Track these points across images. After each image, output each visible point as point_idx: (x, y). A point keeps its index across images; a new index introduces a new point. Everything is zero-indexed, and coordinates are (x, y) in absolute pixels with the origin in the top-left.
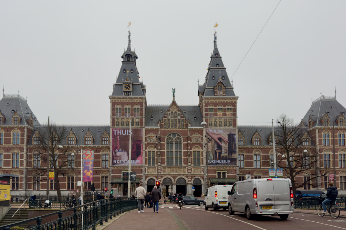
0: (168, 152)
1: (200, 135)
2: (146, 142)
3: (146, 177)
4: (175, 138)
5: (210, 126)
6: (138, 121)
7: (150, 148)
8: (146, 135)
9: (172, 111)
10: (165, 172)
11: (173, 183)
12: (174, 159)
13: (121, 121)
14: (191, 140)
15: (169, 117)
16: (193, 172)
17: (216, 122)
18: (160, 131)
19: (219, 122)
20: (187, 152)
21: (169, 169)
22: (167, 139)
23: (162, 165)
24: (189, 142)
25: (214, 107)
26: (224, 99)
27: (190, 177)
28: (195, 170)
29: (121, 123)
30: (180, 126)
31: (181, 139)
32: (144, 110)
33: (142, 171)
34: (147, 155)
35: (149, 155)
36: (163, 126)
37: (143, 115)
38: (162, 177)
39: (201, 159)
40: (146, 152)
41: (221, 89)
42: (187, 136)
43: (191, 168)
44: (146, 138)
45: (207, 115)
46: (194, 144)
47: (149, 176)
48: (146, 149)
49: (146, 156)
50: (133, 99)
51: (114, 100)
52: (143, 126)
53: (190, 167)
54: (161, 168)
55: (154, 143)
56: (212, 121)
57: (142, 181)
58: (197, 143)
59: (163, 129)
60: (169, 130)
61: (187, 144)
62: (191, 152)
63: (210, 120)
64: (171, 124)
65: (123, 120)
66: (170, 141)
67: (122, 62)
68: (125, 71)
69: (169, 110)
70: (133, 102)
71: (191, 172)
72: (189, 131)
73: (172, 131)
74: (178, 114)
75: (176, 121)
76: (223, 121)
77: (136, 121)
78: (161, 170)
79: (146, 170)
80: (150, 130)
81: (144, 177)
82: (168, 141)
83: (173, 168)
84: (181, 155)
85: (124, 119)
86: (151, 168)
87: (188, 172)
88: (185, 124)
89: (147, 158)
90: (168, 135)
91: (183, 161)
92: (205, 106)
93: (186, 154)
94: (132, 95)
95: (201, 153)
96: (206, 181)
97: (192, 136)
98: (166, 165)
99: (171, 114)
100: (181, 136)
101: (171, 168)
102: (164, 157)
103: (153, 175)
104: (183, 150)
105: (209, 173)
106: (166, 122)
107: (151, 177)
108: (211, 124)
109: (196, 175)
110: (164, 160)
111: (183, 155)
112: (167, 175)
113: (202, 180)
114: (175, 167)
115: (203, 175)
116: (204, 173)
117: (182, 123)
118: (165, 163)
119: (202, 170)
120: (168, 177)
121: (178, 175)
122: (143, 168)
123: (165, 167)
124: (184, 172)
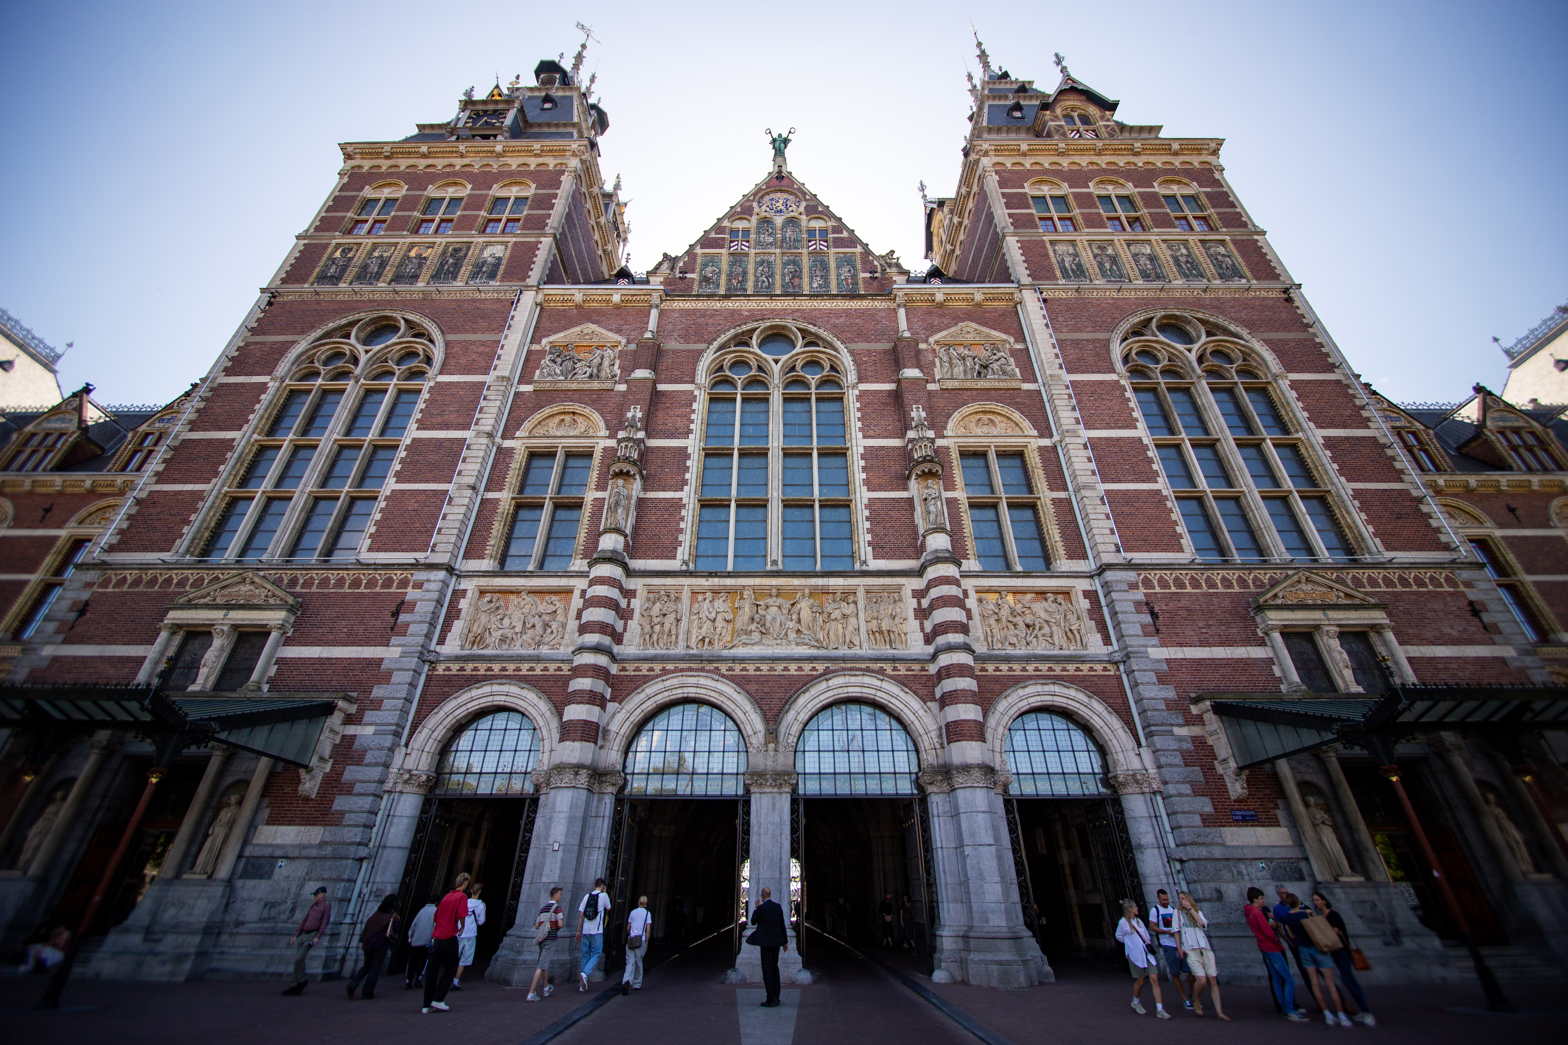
2: (523, 378)
3: (437, 694)
4: (784, 358)
5: (1066, 275)
7: (554, 422)
8: (535, 339)
9: (764, 214)
10: (671, 638)
13: (369, 257)
14: (923, 368)
15: (739, 247)
17: (1114, 259)
18: (662, 310)
20: (903, 454)
22: (718, 363)
23: (641, 564)
24: (912, 373)
25: (1065, 191)
28: (1005, 612)
30: (825, 284)
31: (835, 362)
32: (561, 204)
33: (403, 617)
34: (511, 479)
35: (532, 481)
37: (543, 227)
39: (1049, 511)
40: (502, 453)
41: (1087, 123)
42: (884, 344)
43: (962, 590)
44: (531, 355)
45: (1023, 222)
46: (958, 395)
47: (475, 680)
49: (493, 482)
51: (367, 164)
52: (524, 279)
53: (953, 571)
54: (628, 592)
55: (596, 385)
57: (365, 731)
58: (982, 384)
59: (687, 306)
60: (738, 310)
62: (941, 454)
63: (1061, 248)
64: (751, 277)
65: (385, 255)
66: (740, 378)
69: (747, 212)
70: (495, 168)
72: (902, 312)
73: (757, 316)
74: (811, 230)
75: (793, 261)
78: (619, 611)
79: (452, 613)
80: (578, 307)
81: (403, 687)
82: (719, 380)
83: (763, 593)
84: (847, 481)
85: (396, 244)
86: (517, 592)
87: (929, 637)
88: (864, 276)
89: (504, 506)
90: (723, 339)
91: (863, 528)
92: (1002, 185)
93: (894, 469)
95: (1034, 460)
96: (1177, 731)
97: (931, 340)
98: (685, 563)
99: (758, 228)
100: (838, 344)
101: (742, 594)
102: (677, 495)
103: (525, 667)
104: (864, 437)
105: (1181, 645)
106: (720, 269)
107: (496, 688)
108: (1072, 270)
109: (1030, 668)
110: (666, 516)
111: (864, 476)
112: (682, 670)
113: (1116, 723)
114: (778, 588)
115: (1116, 663)
116: (1120, 637)
117: (839, 275)
118: (680, 550)
119: (1085, 616)
120: (694, 690)
121: (814, 669)
122: (426, 586)
123: (669, 581)
124: (881, 632)
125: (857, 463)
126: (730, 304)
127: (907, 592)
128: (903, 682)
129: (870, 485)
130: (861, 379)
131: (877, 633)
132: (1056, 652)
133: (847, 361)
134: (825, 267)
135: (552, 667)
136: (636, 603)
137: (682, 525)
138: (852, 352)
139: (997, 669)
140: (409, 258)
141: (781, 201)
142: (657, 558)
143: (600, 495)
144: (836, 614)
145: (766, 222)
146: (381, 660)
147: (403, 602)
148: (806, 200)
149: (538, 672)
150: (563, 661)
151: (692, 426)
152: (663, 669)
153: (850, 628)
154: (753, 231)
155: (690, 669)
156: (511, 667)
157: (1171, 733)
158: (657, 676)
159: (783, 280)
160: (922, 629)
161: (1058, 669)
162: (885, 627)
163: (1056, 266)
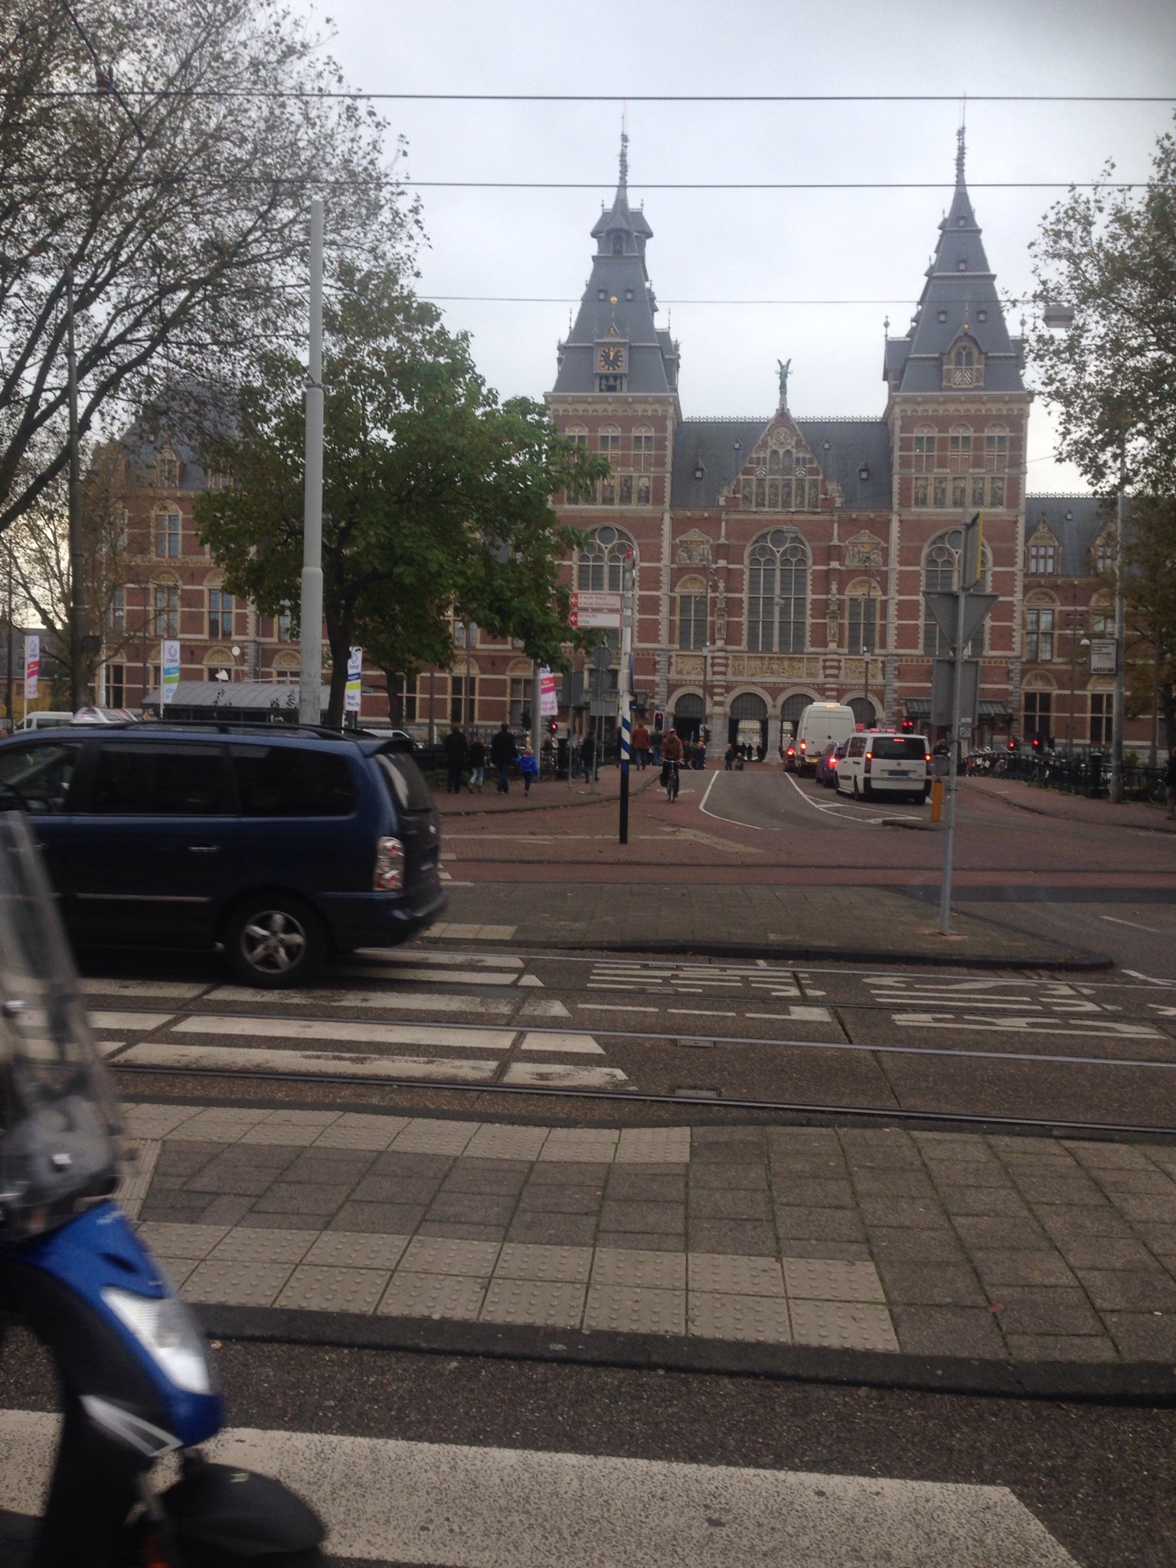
0: (753, 602)
1: (877, 540)
2: (673, 562)
3: (672, 688)
4: (782, 549)
5: (917, 504)
6: (647, 484)
7: (688, 583)
8: (673, 538)
9: (775, 448)
10: (741, 673)
11: (770, 710)
12: (776, 626)
13: (587, 485)
14: (841, 560)
15: (760, 471)
16: (847, 674)
17: (944, 491)
18: (727, 521)
19: (955, 488)
20: (826, 602)
21: (758, 662)
22: (753, 553)
23: (730, 648)
24: (835, 564)
25: (935, 433)
26: (979, 400)
27: (834, 693)
28: (853, 667)
30: (802, 503)
31: (803, 551)
32: (669, 444)
33: (657, 667)
34: (678, 611)
35: (684, 610)
36: (737, 506)
37: (663, 465)
38: (728, 688)
39: (878, 629)
40: (672, 600)
41: (969, 362)
42: (826, 544)
43: (839, 661)
44: (674, 549)
45: (905, 463)
46: (852, 573)
47: (682, 686)
48: (672, 590)
49: (672, 612)
50: (630, 404)
52: (662, 503)
53: (835, 657)
54: (727, 658)
55: (704, 566)
56: (925, 488)
57: (657, 702)
58: (865, 568)
59: (738, 517)
60: (759, 521)
61: (827, 571)
62: (841, 603)
63: (921, 482)
64: (767, 498)
65: (594, 483)
66: (762, 560)
67: (594, 258)
68: (602, 296)
69: (765, 445)
70: (630, 414)
71: (836, 676)
72: (836, 526)
73: (769, 523)
74: (798, 459)
75: (787, 485)
76: (969, 487)
77: (641, 484)
78: (726, 665)
79: (670, 664)
80: (689, 518)
81: (662, 689)
82: (754, 561)
83: (771, 658)
84: (804, 613)
86: (688, 655)
87: (826, 677)
89: (678, 622)
90: (754, 538)
91: (808, 634)
92: (903, 430)
93: (821, 608)
94: (629, 391)
95: (878, 606)
96: (894, 707)
97: (846, 543)
98: (745, 647)
99: (771, 458)
100: (806, 542)
101: (764, 659)
102: (740, 619)
103: (697, 682)
104: (812, 594)
105: (904, 681)
106: (752, 489)
107: (689, 689)
108: (921, 499)
110: (737, 628)
111: (811, 612)
112: (746, 685)
113: (879, 704)
114: (777, 657)
115: (884, 686)
116: (888, 678)
117: (810, 495)
118: (743, 643)
119: (879, 670)
120: (750, 691)
121: (788, 685)
122: (661, 656)
123: (740, 655)
124: (810, 674)
125: (809, 606)
126: (757, 517)
127: (820, 661)
128: (815, 691)
129: (813, 617)
133: (809, 552)
134: (803, 487)
135: (706, 683)
136: (729, 663)
137: (743, 631)
138: (811, 546)
139: (846, 687)
140: (605, 486)
141: (783, 435)
142: (734, 646)
143: (712, 619)
144: (797, 667)
145: (775, 452)
146: (654, 680)
147: (655, 661)
149: (702, 684)
150: (709, 681)
151: (744, 586)
152: (739, 685)
153: (800, 673)
154: (768, 460)
155: (749, 684)
156: (693, 682)
159: (783, 498)
160: (824, 674)
161: (866, 687)
163: (913, 497)
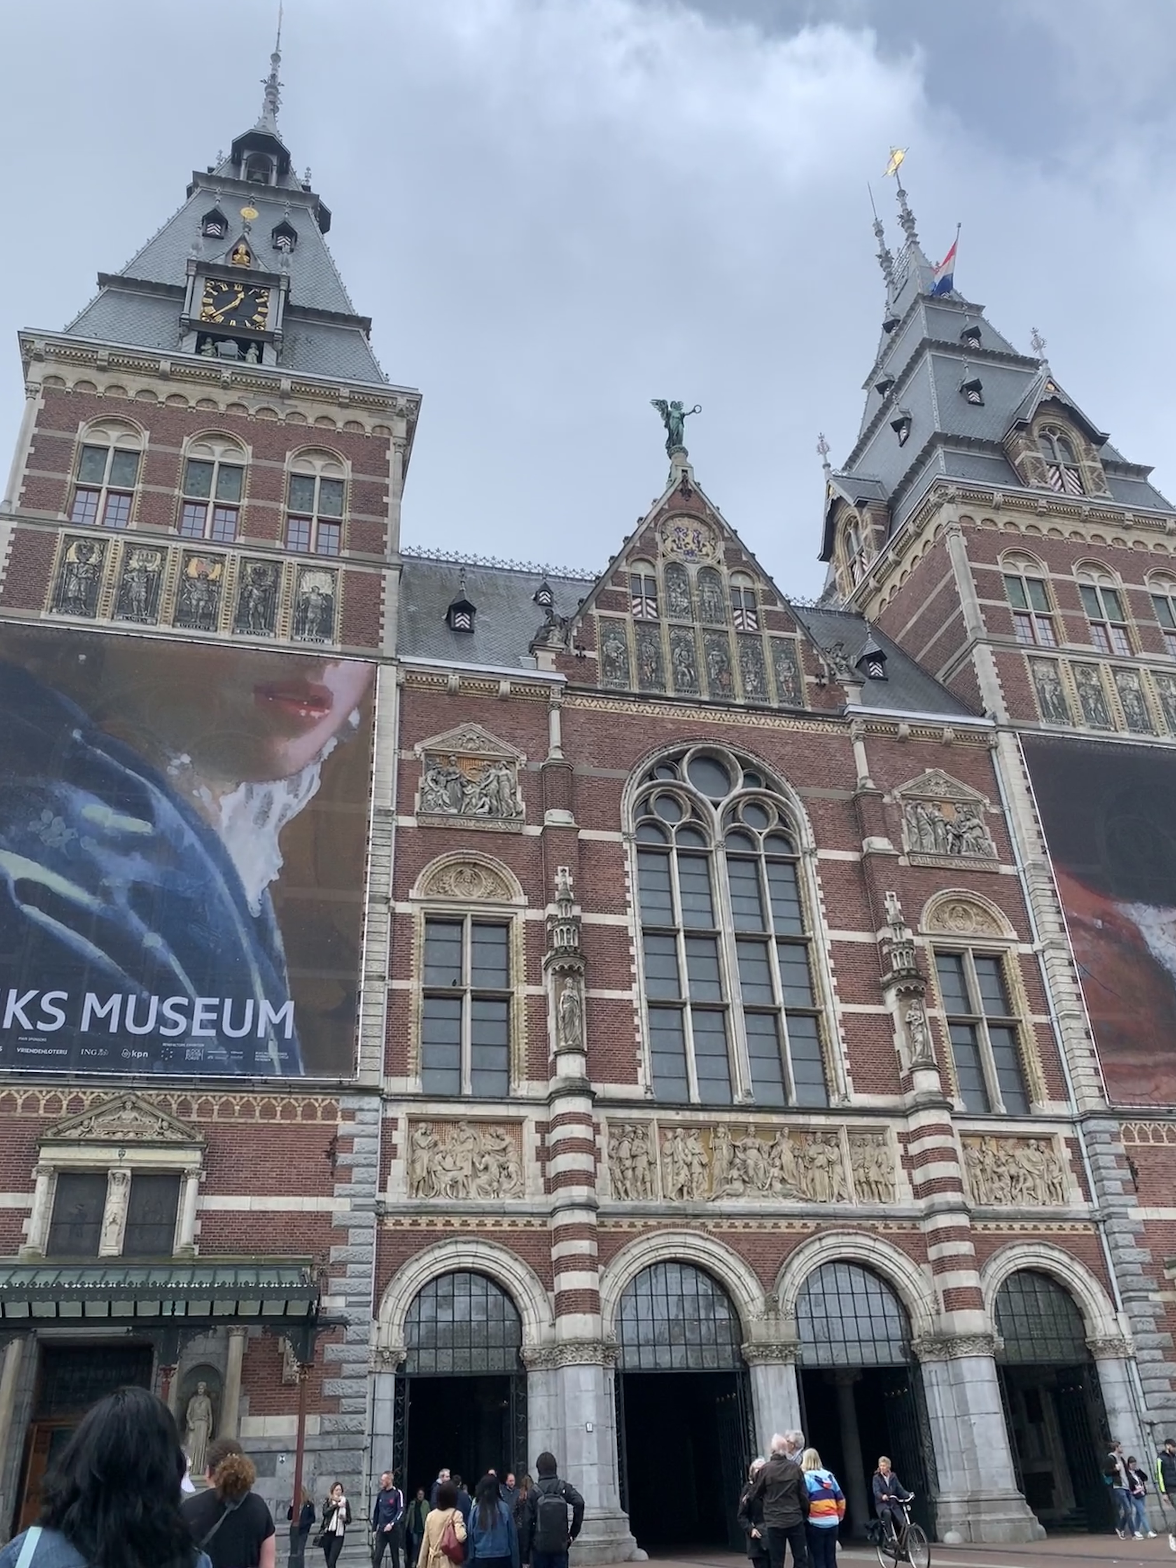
0: (656, 940)
1: (972, 793)
2: (404, 806)
3: (394, 1249)
4: (725, 801)
5: (1045, 715)
6: (326, 590)
7: (450, 878)
8: (405, 743)
9: (672, 557)
10: (645, 1185)
11: (756, 1327)
12: (737, 1020)
13: (126, 568)
14: (892, 834)
16: (976, 1183)
18: (564, 710)
19: (1122, 690)
20: (877, 951)
21: (694, 1145)
22: (644, 803)
23: (598, 1088)
24: (880, 843)
25: (1046, 573)
27: (965, 1248)
28: (989, 1161)
29: (124, 587)
30: (761, 689)
31: (785, 812)
32: (394, 503)
33: (343, 1158)
34: (414, 963)
35: (442, 961)
36: (593, 678)
38: (608, 1238)
39: (1030, 1037)
40: (400, 922)
41: (1070, 455)
42: (842, 795)
43: (953, 1135)
44: (405, 772)
45: (996, 622)
46: (930, 875)
47: (432, 1239)
48: (400, 893)
49: (401, 967)
50: (285, 395)
51: (71, 375)
52: (375, 641)
53: (945, 1117)
54: (593, 1128)
55: (500, 826)
56: (1057, 682)
57: (338, 1302)
58: (956, 863)
59: (594, 703)
60: (656, 722)
61: (862, 867)
62: (916, 955)
63: (1040, 669)
64: (670, 667)
65: (151, 567)
66: (672, 824)
69: (648, 548)
70: (281, 418)
71: (953, 1188)
72: (859, 748)
73: (684, 729)
74: (736, 590)
75: (718, 645)
77: (306, 587)
78: (592, 1153)
79: (388, 1152)
80: (452, 693)
82: (649, 825)
83: (736, 1129)
84: (813, 983)
85: (163, 549)
86: (454, 1121)
87: (920, 1192)
88: (813, 679)
89: (417, 1001)
90: (648, 764)
91: (839, 1049)
92: (972, 554)
93: (868, 971)
94: (281, 364)
95: (1013, 970)
96: (1152, 1296)
97: (896, 793)
98: (648, 1089)
99: (667, 580)
100: (788, 787)
101: (715, 1130)
102: (625, 995)
103: (489, 1221)
104: (831, 927)
105: (1157, 1205)
106: (625, 645)
107: (461, 1248)
108: (1053, 703)
109: (1016, 1226)
110: (617, 1025)
111: (834, 981)
112: (666, 1226)
113: (1095, 1287)
114: (757, 1125)
115: (1096, 1223)
116: (1102, 1194)
117: (777, 674)
118: (640, 1071)
119: (1067, 1168)
120: (681, 1250)
121: (805, 1226)
122: (359, 1116)
123: (635, 1114)
124: (868, 1183)
125: (825, 964)
126: (647, 710)
127: (892, 1135)
128: (894, 1241)
129: (843, 995)
130: (820, 842)
131: (866, 1186)
132: (1040, 1208)
133: (801, 812)
134: (759, 660)
135: (521, 1221)
136: (602, 1141)
137: (638, 1038)
138: (804, 799)
139: (985, 1228)
140: (189, 578)
141: (691, 535)
142: (615, 1081)
143: (534, 990)
144: (821, 1160)
145: (674, 568)
146: (330, 1213)
147: (336, 1139)
148: (725, 539)
149: (506, 1227)
150: (532, 1214)
151: (629, 897)
152: (645, 1225)
153: (837, 1178)
154: (660, 583)
155: (675, 1226)
156: (473, 1221)
157: (1146, 1299)
158: (640, 1234)
159: (709, 674)
160: (911, 1181)
161: (1042, 1226)
162: (873, 1177)
163: (1035, 698)
